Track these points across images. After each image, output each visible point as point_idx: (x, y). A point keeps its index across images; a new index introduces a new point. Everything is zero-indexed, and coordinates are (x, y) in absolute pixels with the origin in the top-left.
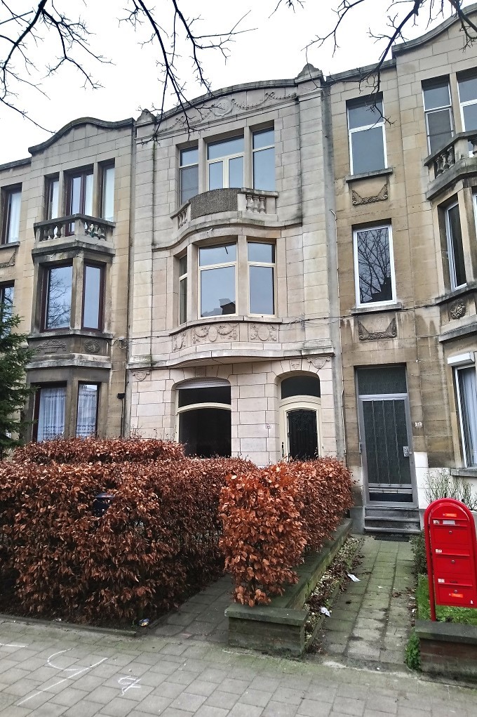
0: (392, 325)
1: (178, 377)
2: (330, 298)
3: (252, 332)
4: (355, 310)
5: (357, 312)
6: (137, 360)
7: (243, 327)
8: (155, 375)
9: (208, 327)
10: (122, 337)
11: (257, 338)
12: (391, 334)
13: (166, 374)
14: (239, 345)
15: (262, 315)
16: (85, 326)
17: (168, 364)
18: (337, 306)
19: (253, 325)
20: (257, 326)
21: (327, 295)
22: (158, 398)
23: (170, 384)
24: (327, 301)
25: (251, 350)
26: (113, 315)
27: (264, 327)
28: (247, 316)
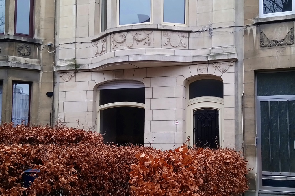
0: (290, 34)
1: (99, 79)
2: (236, 8)
3: (165, 39)
4: (258, 19)
5: (259, 21)
6: (64, 64)
7: (157, 34)
8: (79, 77)
9: (125, 33)
10: (50, 43)
11: (169, 44)
12: (288, 41)
13: (88, 76)
14: (153, 50)
15: (174, 24)
16: (18, 32)
17: (90, 67)
18: (242, 15)
19: (166, 33)
20: (169, 33)
21: (233, 6)
22: (82, 97)
23: (92, 85)
24: (233, 11)
25: (163, 56)
26: (42, 23)
27: (175, 35)
28: (160, 24)
